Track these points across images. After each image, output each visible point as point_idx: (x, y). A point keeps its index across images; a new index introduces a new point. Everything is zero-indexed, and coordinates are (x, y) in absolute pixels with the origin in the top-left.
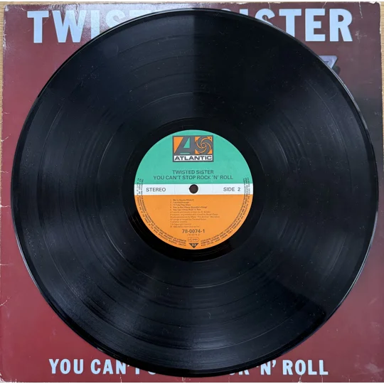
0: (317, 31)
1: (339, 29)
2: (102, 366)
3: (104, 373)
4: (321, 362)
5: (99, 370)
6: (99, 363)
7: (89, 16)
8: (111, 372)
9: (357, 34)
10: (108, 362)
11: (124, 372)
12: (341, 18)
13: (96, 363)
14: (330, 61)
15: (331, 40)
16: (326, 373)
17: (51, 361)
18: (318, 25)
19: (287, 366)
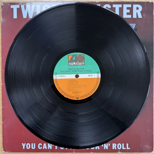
0: (128, 14)
1: (137, 13)
2: (42, 146)
3: (43, 148)
4: (127, 144)
5: (41, 147)
6: (41, 145)
7: (36, 7)
8: (46, 148)
9: (144, 15)
10: (45, 144)
11: (51, 148)
12: (138, 8)
13: (40, 145)
14: (133, 26)
15: (134, 17)
16: (129, 148)
17: (23, 144)
18: (128, 11)
19: (114, 146)
